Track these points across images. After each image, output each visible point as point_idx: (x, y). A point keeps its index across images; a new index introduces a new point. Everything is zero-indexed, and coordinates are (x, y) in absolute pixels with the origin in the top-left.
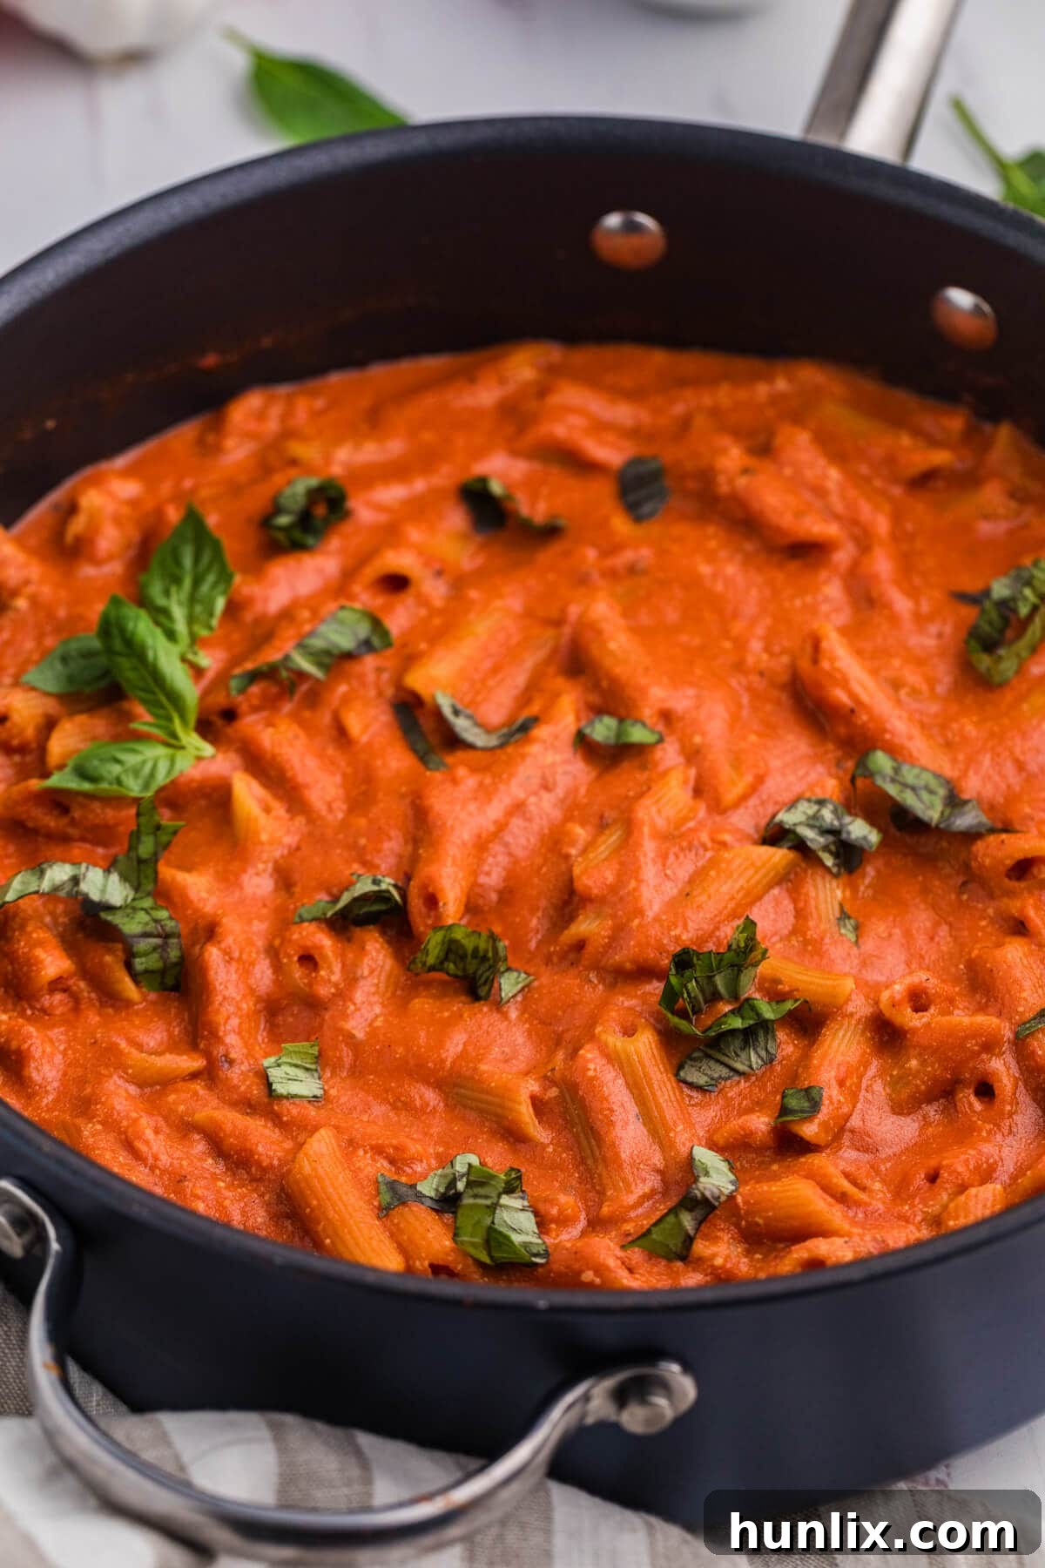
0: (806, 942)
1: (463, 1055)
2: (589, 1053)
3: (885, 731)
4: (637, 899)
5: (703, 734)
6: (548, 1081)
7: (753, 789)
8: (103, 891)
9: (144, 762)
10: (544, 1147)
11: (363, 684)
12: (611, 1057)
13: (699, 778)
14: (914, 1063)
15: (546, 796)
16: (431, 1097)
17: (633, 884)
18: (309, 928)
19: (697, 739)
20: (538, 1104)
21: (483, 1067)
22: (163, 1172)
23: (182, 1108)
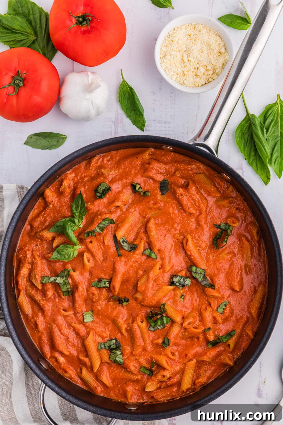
0: (175, 301)
1: (115, 316)
2: (135, 324)
3: (195, 261)
4: (147, 295)
5: (165, 255)
6: (128, 326)
7: (171, 268)
8: (60, 281)
9: (69, 252)
10: (126, 336)
11: (109, 231)
12: (138, 326)
13: (162, 264)
14: (187, 334)
15: (136, 263)
16: (110, 322)
17: (147, 292)
18: (94, 289)
19: (163, 256)
20: (126, 329)
21: (118, 320)
22: (65, 336)
23: (70, 321)
